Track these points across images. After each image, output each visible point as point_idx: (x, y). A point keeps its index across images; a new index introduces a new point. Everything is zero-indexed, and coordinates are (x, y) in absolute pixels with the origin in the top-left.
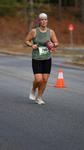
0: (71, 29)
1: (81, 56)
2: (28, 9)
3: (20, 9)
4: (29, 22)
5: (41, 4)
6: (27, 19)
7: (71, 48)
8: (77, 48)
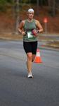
0: (46, 21)
1: (52, 41)
2: (15, 7)
3: (9, 7)
4: (16, 17)
5: (24, 4)
6: (14, 14)
7: (45, 35)
8: (50, 35)
